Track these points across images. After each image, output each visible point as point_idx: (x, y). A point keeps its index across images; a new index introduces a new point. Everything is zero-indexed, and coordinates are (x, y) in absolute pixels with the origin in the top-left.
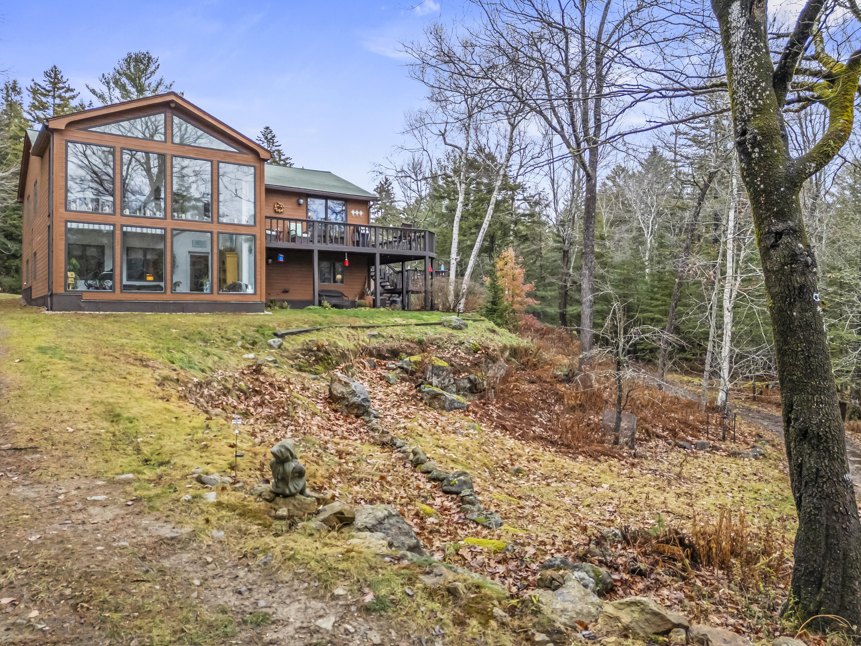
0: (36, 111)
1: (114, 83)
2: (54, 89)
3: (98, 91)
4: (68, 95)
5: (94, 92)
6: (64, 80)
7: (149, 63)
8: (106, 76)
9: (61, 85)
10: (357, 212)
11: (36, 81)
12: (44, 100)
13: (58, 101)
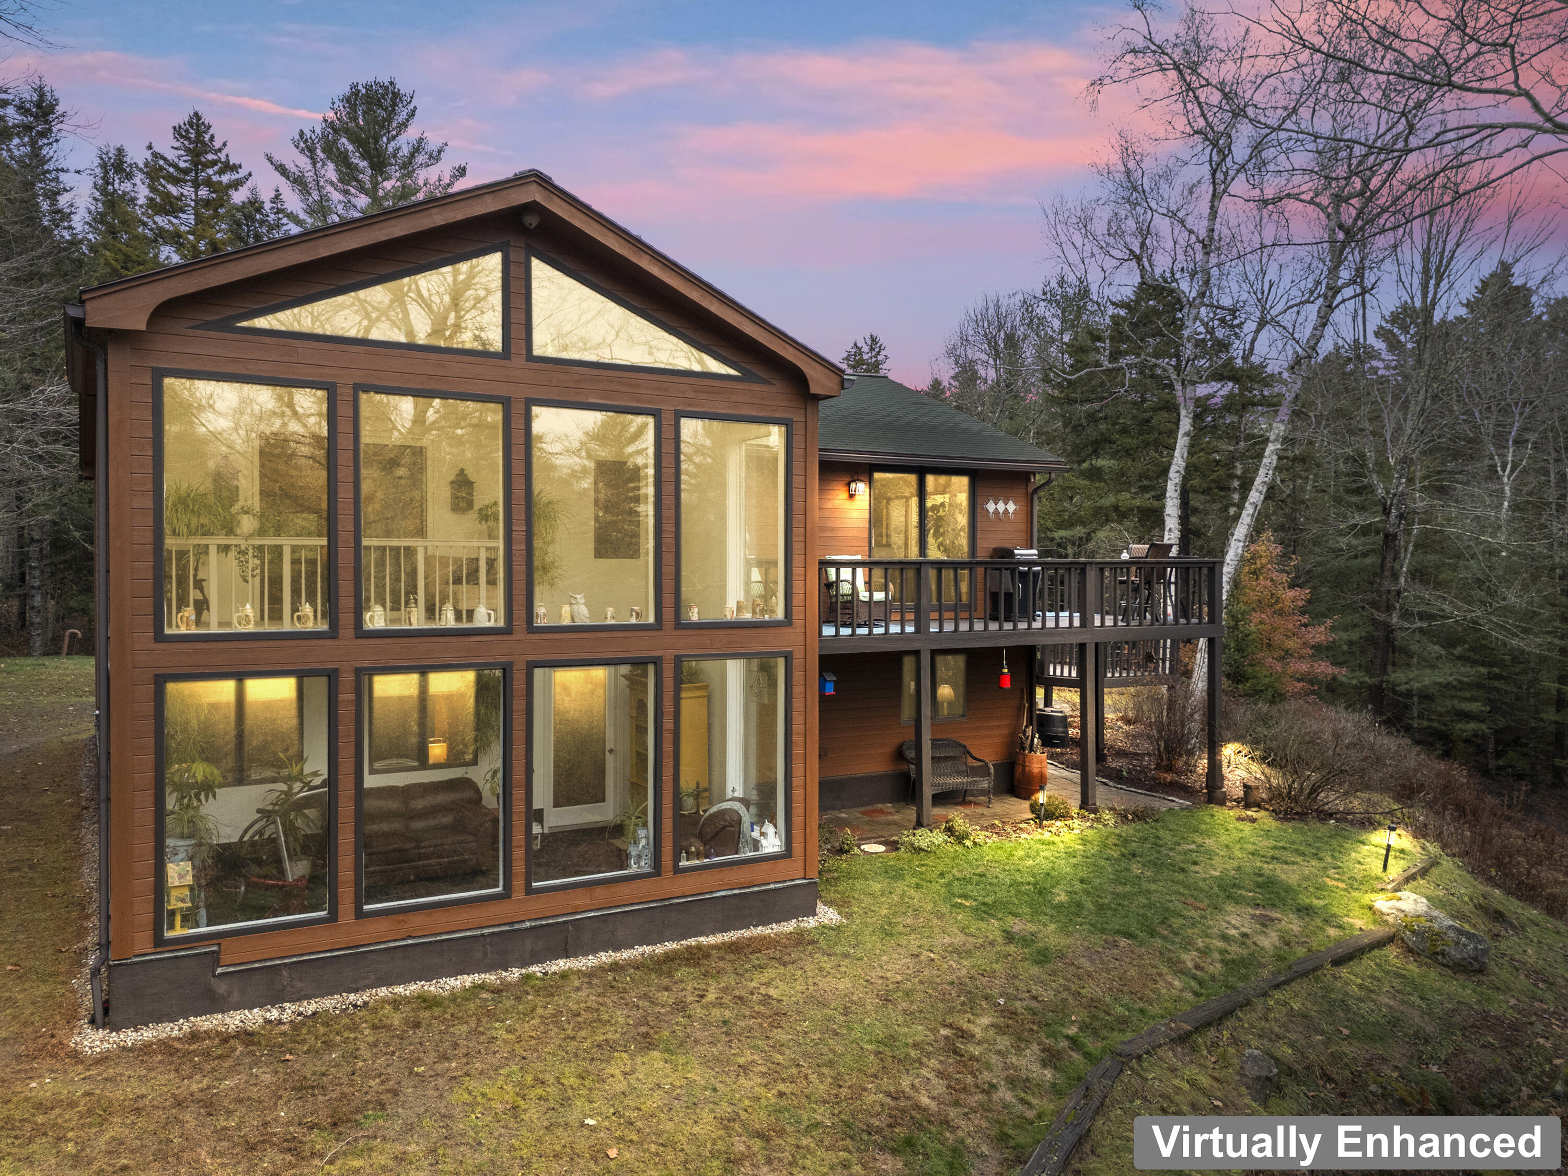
0: (158, 219)
1: (323, 151)
2: (196, 165)
3: (291, 168)
4: (225, 179)
5: (282, 170)
6: (217, 144)
7: (394, 105)
8: (308, 134)
9: (210, 157)
10: (1001, 507)
11: (156, 149)
12: (173, 190)
13: (203, 192)
